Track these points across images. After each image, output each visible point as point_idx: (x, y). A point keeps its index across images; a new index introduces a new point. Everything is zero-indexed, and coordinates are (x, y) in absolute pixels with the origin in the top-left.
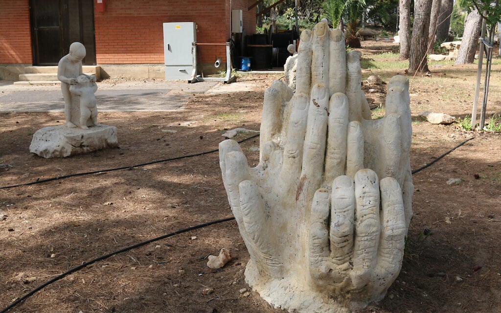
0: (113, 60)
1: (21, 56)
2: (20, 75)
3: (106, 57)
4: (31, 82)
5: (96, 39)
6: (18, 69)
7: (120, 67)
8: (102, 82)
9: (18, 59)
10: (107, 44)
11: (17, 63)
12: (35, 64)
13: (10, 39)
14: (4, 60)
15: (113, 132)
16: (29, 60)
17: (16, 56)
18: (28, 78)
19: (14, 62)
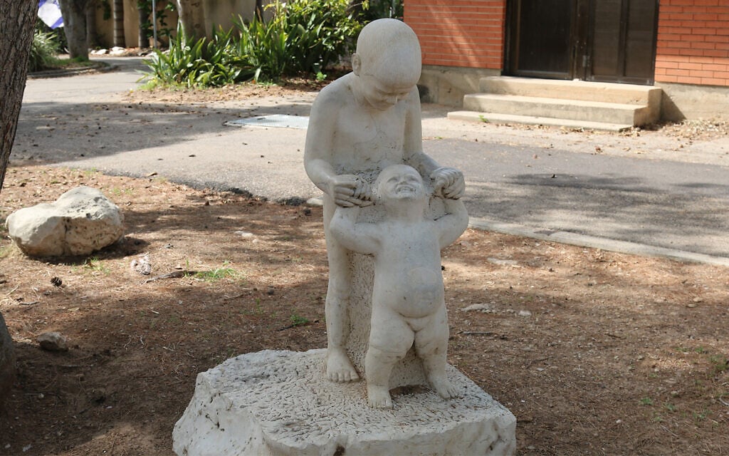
0: (697, 73)
1: (478, 50)
2: (465, 96)
3: (681, 66)
4: (486, 116)
5: (661, 17)
6: (469, 79)
7: (715, 94)
8: (660, 131)
9: (472, 58)
10: (689, 32)
11: (469, 66)
12: (508, 71)
13: (460, 9)
14: (442, 57)
15: (499, 438)
16: (495, 60)
17: (467, 50)
18: (484, 106)
19: (462, 63)
